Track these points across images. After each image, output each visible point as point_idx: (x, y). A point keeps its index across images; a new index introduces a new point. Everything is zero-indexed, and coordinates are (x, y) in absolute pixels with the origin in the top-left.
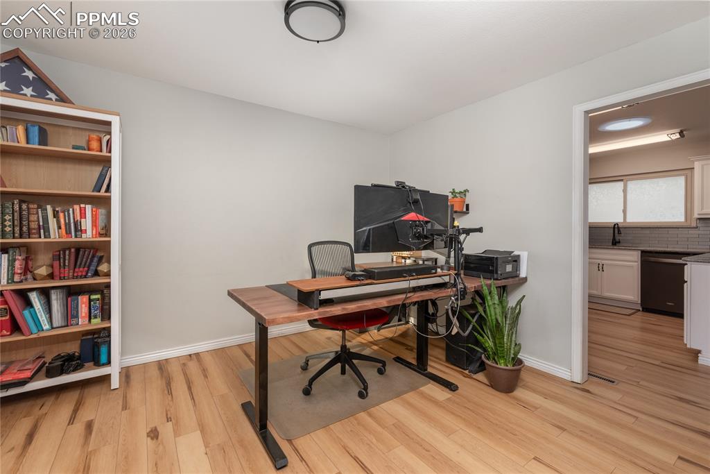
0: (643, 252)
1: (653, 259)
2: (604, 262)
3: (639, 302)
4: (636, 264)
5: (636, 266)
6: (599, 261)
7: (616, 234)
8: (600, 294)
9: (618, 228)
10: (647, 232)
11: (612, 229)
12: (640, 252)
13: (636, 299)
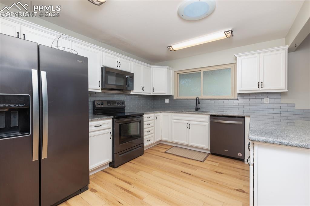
0: (211, 116)
1: (216, 121)
2: (190, 122)
3: (209, 149)
4: (207, 123)
5: (208, 125)
6: (187, 122)
7: (197, 104)
8: (188, 144)
9: (198, 99)
10: (213, 102)
11: (196, 100)
12: (209, 116)
13: (207, 147)
